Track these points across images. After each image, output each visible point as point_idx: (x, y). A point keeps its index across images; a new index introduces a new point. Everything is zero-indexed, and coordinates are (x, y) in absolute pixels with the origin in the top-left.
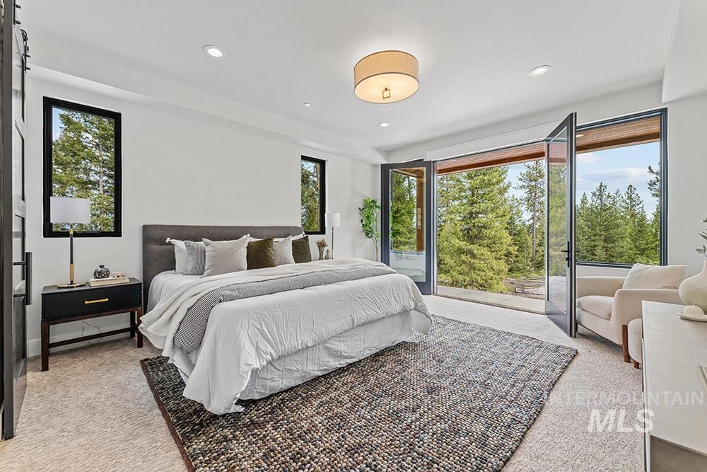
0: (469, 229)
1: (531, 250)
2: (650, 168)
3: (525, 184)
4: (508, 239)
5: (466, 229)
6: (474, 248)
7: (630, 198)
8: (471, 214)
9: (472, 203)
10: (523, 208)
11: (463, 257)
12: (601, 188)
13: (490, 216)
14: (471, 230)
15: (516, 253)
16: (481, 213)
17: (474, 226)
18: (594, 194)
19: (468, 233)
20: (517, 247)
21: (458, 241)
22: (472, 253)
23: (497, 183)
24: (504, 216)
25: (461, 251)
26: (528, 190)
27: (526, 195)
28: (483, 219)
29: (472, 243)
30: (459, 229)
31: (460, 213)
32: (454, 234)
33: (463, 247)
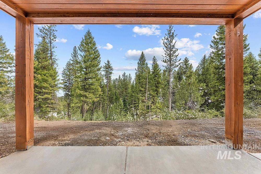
0: (85, 85)
1: (107, 93)
2: (136, 69)
3: (105, 70)
4: (100, 89)
5: (83, 85)
6: (87, 94)
7: (130, 77)
8: (85, 78)
9: (86, 74)
10: (104, 78)
11: (82, 98)
12: (124, 74)
13: (94, 80)
14: (86, 86)
15: (102, 94)
16: (90, 79)
17: (87, 84)
18: (123, 75)
19: (84, 87)
20: (102, 92)
21: (79, 91)
22: (86, 96)
23: (97, 66)
24: (99, 80)
25: (81, 96)
26: (105, 72)
27: (105, 74)
28: (90, 81)
29: (86, 92)
30: (80, 85)
31: (80, 78)
32: (77, 87)
33: (82, 93)
